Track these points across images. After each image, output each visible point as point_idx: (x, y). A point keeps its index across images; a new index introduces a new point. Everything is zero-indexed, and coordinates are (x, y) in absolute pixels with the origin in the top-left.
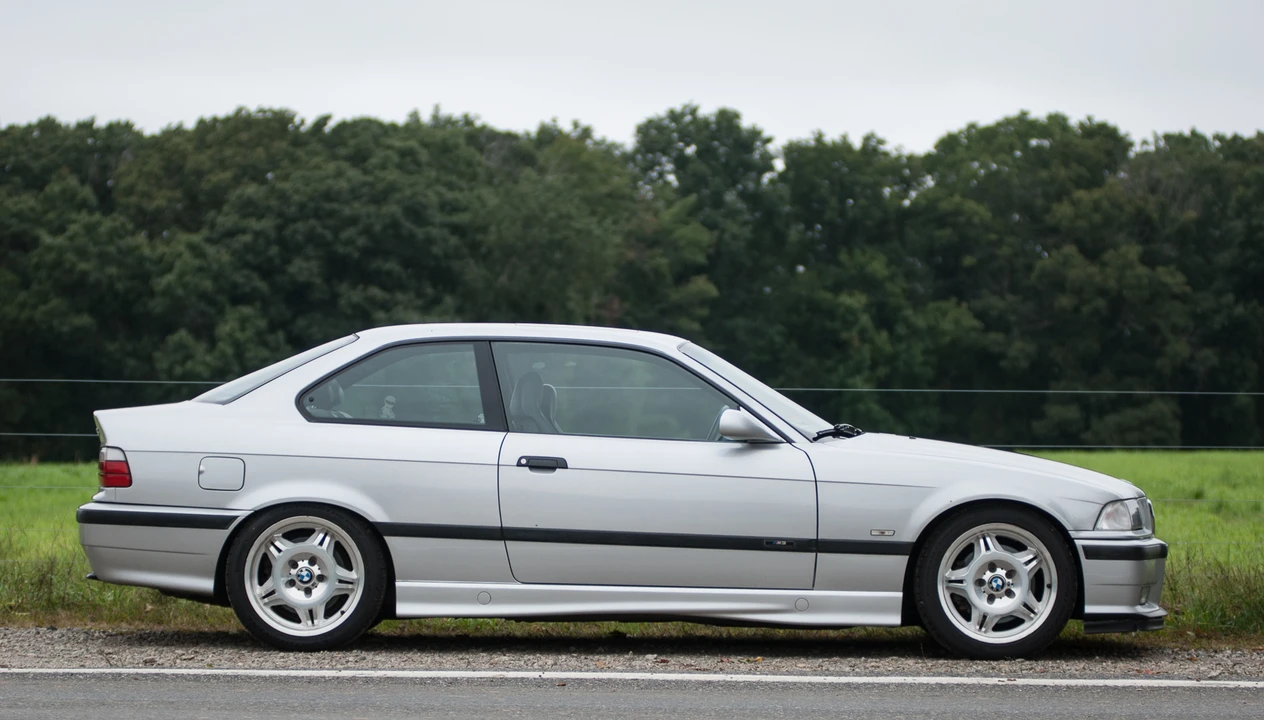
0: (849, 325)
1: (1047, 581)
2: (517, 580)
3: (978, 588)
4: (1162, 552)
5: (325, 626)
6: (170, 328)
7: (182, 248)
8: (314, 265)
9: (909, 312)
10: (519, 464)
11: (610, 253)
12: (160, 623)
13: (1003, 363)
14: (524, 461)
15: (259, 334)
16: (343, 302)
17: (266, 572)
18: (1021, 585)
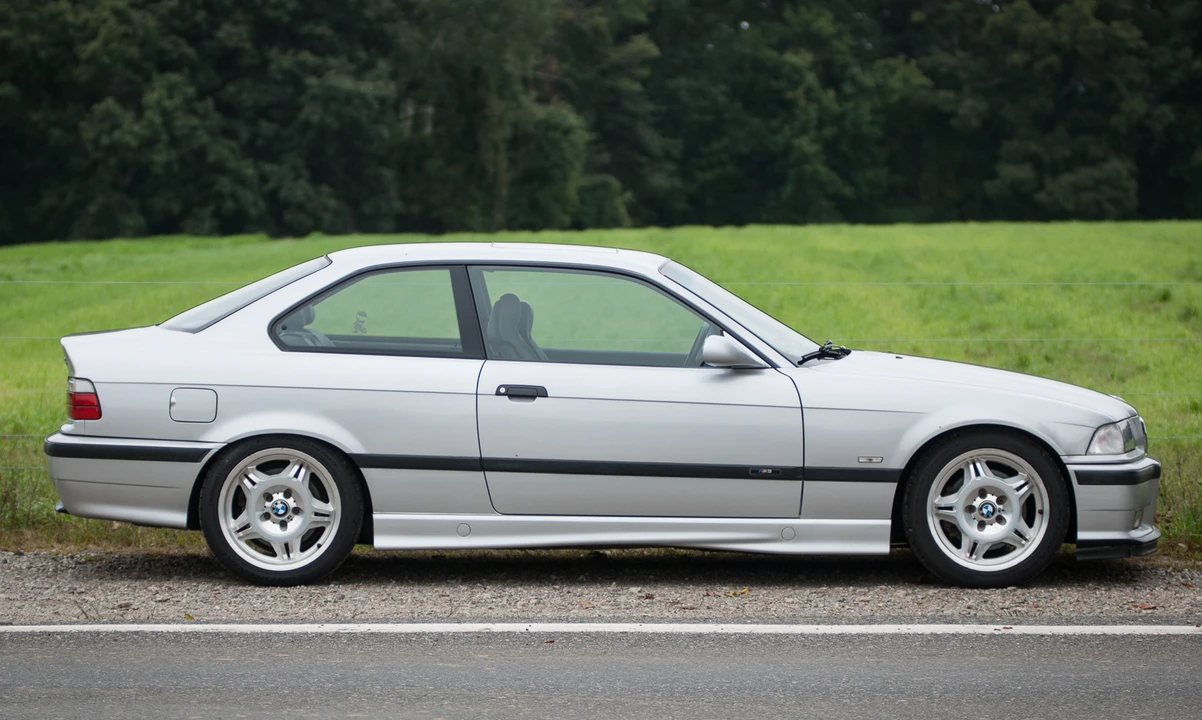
0: (794, 84)
1: (1038, 507)
2: (495, 510)
3: (968, 515)
4: (1155, 472)
5: (301, 560)
6: (95, 96)
7: (106, 14)
8: (243, 30)
9: (856, 70)
10: (498, 393)
11: (548, 14)
12: (129, 544)
13: (954, 122)
14: (503, 390)
15: (188, 102)
16: (273, 67)
17: (240, 504)
18: (1012, 511)
